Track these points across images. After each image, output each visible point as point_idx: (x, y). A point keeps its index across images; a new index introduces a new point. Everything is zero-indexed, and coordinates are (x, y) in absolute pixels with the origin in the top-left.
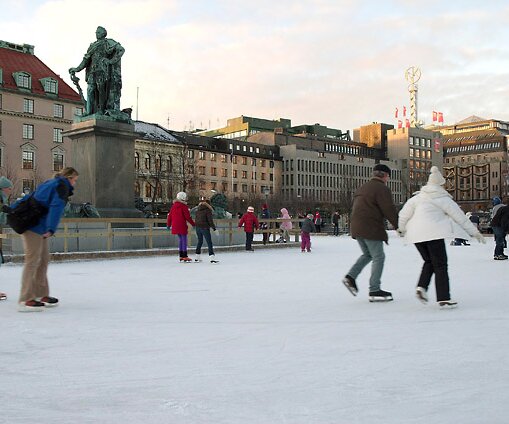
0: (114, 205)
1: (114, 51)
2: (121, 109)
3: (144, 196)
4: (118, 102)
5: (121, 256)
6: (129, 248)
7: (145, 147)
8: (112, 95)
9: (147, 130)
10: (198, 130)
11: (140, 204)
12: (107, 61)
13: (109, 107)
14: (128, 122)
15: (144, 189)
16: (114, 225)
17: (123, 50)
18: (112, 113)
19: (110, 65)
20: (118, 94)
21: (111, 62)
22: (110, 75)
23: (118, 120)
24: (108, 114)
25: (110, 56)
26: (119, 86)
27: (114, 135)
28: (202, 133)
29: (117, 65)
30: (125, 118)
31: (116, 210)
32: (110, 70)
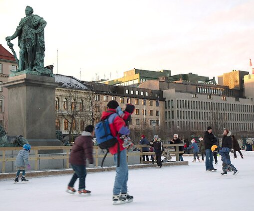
0: (41, 137)
1: (39, 24)
3: (63, 129)
4: (42, 61)
5: (45, 174)
6: (51, 169)
7: (64, 94)
8: (38, 56)
9: (65, 81)
10: (102, 80)
11: (60, 136)
12: (34, 31)
13: (36, 65)
14: (50, 75)
15: (63, 124)
16: (40, 152)
17: (45, 23)
18: (38, 69)
19: (36, 34)
20: (43, 55)
21: (36, 32)
22: (36, 40)
23: (43, 74)
24: (35, 70)
25: (36, 27)
26: (43, 49)
27: (40, 85)
28: (106, 83)
29: (42, 34)
30: (48, 72)
31: (42, 140)
32: (36, 37)
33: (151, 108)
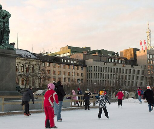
0: (6, 90)
1: (6, 16)
2: (9, 43)
3: (21, 85)
4: (8, 40)
5: (9, 114)
6: (13, 110)
7: (21, 61)
8: (5, 36)
9: (23, 53)
10: (46, 53)
11: (19, 89)
12: (3, 20)
13: (4, 42)
14: (13, 49)
15: (21, 81)
16: (5, 99)
17: (10, 15)
18: (5, 45)
19: (4, 22)
20: (8, 36)
21: (4, 21)
22: (4, 26)
23: (8, 49)
24: (3, 46)
25: (4, 18)
26: (8, 32)
27: (6, 56)
29: (8, 22)
30: (11, 47)
31: (7, 92)
32: (4, 25)
33: (78, 71)
